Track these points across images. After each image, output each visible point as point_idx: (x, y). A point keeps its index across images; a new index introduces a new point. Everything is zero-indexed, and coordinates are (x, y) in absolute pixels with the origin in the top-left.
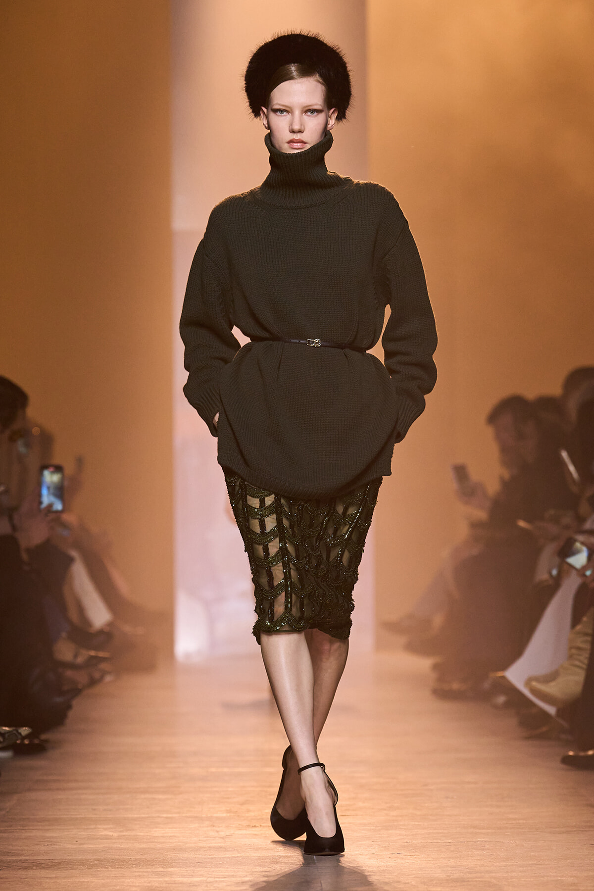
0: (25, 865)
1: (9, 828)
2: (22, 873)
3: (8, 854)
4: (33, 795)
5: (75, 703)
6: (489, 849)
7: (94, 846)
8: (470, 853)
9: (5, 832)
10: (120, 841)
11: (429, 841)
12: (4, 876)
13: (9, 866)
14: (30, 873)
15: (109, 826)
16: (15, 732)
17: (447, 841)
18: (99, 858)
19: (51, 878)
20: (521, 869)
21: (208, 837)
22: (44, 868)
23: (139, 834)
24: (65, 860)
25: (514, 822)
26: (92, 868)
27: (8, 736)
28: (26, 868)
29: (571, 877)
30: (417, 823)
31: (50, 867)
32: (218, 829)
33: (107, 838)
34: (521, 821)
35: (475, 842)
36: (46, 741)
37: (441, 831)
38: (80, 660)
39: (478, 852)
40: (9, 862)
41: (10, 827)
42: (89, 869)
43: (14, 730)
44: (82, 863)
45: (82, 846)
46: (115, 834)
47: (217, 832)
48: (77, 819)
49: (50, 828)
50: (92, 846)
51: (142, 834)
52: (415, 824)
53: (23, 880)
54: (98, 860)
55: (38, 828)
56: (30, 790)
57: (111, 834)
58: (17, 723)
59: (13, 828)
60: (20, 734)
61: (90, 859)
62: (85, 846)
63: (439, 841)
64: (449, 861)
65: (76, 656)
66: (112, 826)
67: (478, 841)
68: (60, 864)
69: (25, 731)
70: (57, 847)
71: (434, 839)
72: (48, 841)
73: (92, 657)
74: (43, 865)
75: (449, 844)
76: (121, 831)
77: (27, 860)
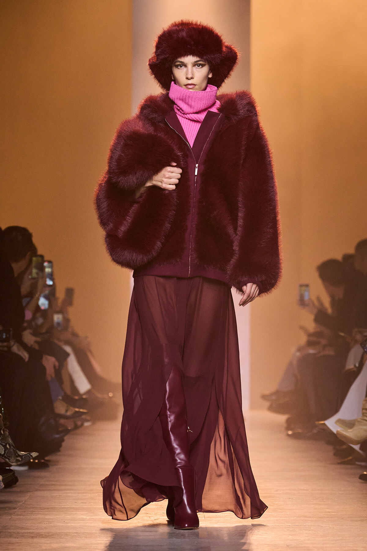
0: (32, 535)
1: (23, 513)
2: (30, 540)
3: (23, 528)
4: (39, 493)
5: (66, 438)
6: (313, 530)
7: (75, 525)
8: (301, 532)
9: (21, 515)
10: (91, 522)
11: (277, 525)
12: (20, 542)
13: (23, 536)
14: (35, 540)
15: (84, 513)
16: (28, 455)
17: (288, 525)
18: (77, 532)
19: (47, 543)
20: (332, 542)
21: (144, 520)
22: (43, 537)
23: (102, 517)
24: (57, 532)
25: (329, 514)
26: (73, 538)
27: (24, 457)
28: (32, 537)
29: (362, 547)
30: (270, 514)
31: (47, 537)
32: (150, 515)
33: (83, 520)
34: (333, 514)
35: (305, 526)
36: (49, 461)
37: (285, 519)
38: (69, 413)
39: (306, 532)
40: (23, 533)
41: (25, 512)
42: (71, 538)
43: (28, 454)
44: (67, 534)
45: (67, 525)
46: (88, 518)
47: (150, 517)
48: (65, 508)
49: (49, 513)
50: (73, 525)
51: (104, 518)
52: (269, 514)
53: (30, 544)
54: (76, 533)
55: (41, 513)
56: (37, 490)
57: (85, 517)
58: (29, 450)
59: (25, 513)
60: (32, 456)
61: (72, 532)
62: (69, 524)
63: (283, 525)
64: (289, 536)
65: (67, 411)
66: (86, 513)
67: (307, 525)
68: (53, 535)
69: (34, 454)
70: (52, 525)
71: (280, 523)
72: (47, 521)
73: (76, 412)
74: (43, 536)
75: (289, 526)
76: (91, 516)
77: (33, 532)
